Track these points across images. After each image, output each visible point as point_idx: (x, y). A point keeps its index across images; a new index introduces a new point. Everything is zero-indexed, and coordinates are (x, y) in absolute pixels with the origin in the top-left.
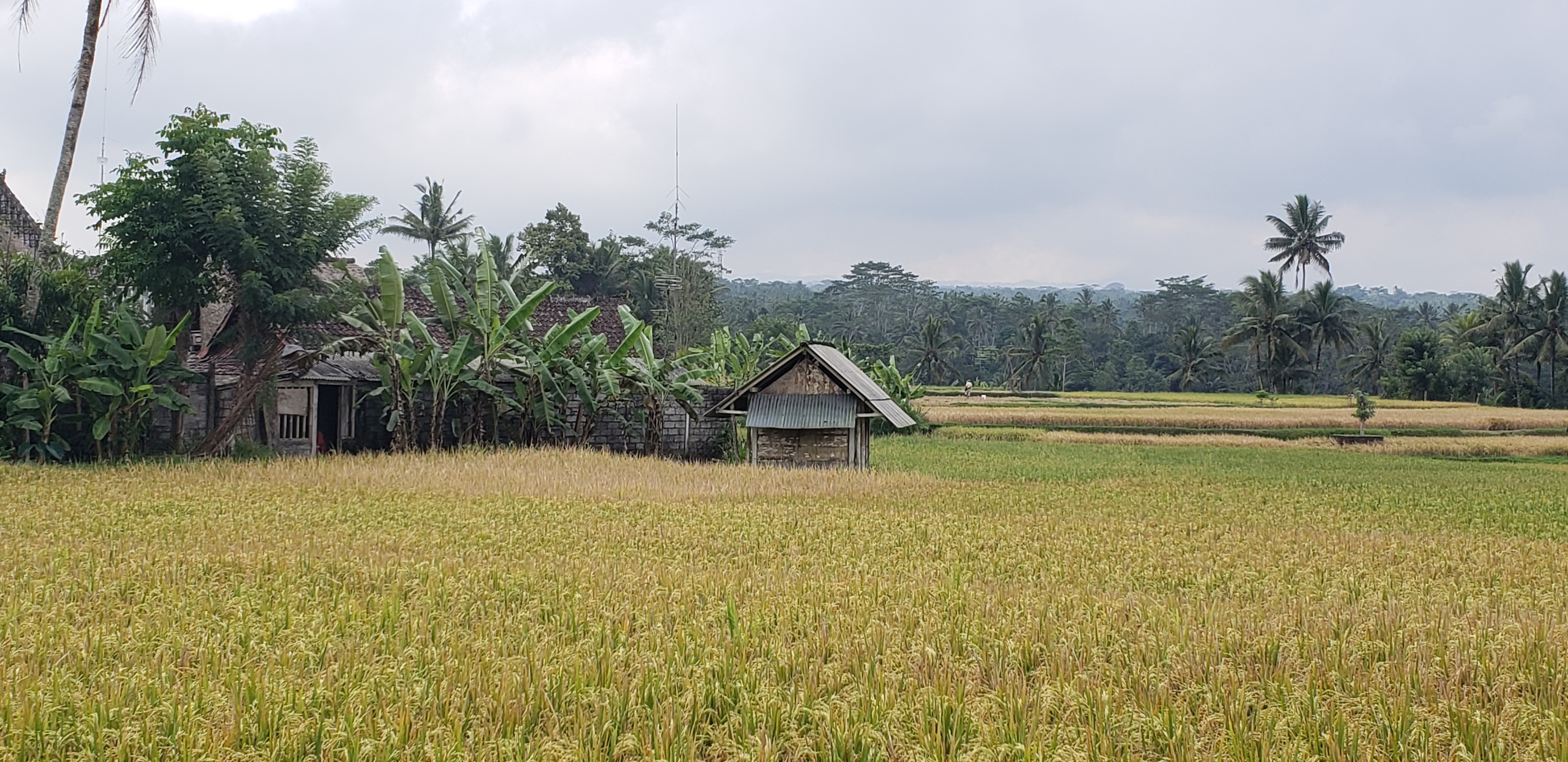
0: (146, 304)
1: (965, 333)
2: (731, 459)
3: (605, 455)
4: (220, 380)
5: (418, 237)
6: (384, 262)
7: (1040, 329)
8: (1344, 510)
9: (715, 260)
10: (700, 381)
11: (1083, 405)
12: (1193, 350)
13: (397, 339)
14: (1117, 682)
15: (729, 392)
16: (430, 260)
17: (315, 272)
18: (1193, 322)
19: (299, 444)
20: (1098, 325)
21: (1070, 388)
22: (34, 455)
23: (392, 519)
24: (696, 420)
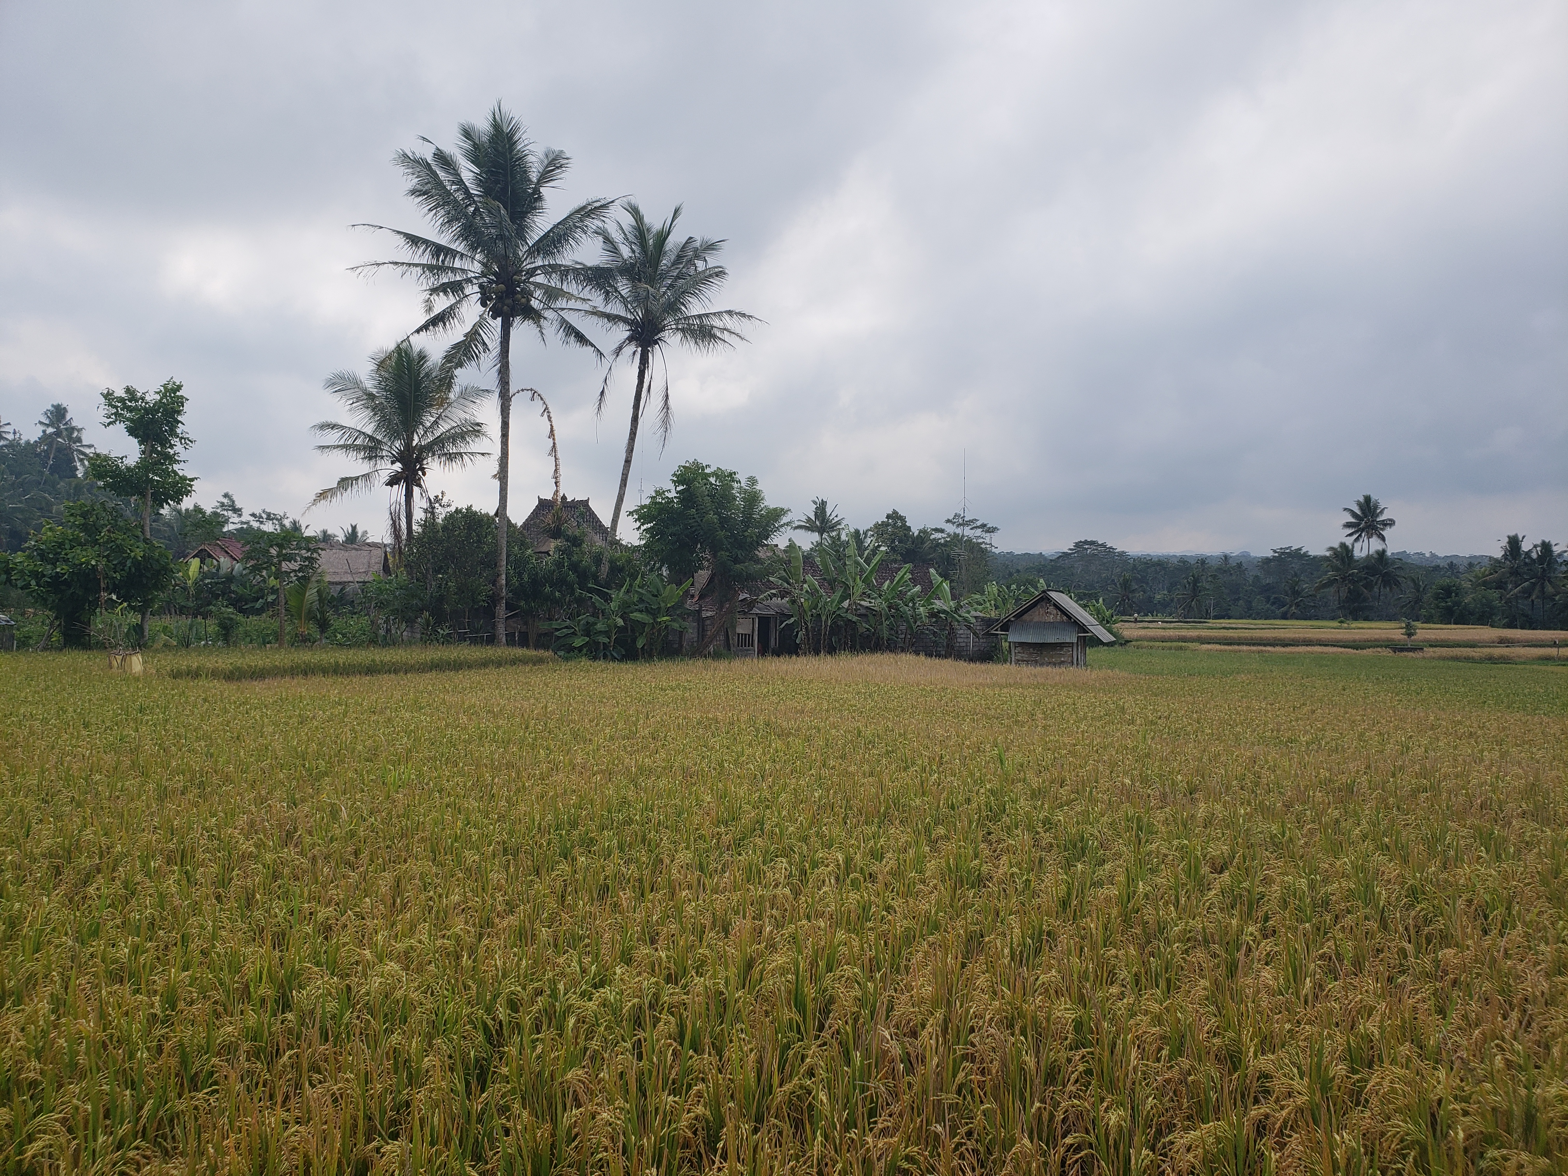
0: (665, 572)
1: (1147, 583)
2: (998, 661)
3: (922, 658)
4: (704, 614)
5: (813, 531)
6: (792, 546)
7: (1196, 581)
8: (1397, 695)
9: (988, 541)
10: (978, 614)
11: (1224, 628)
12: (1296, 593)
13: (802, 590)
14: (1249, 804)
15: (997, 620)
16: (819, 544)
17: (757, 552)
18: (1296, 575)
19: (748, 650)
20: (1234, 578)
21: (1216, 617)
22: (605, 657)
23: (800, 694)
24: (978, 637)
